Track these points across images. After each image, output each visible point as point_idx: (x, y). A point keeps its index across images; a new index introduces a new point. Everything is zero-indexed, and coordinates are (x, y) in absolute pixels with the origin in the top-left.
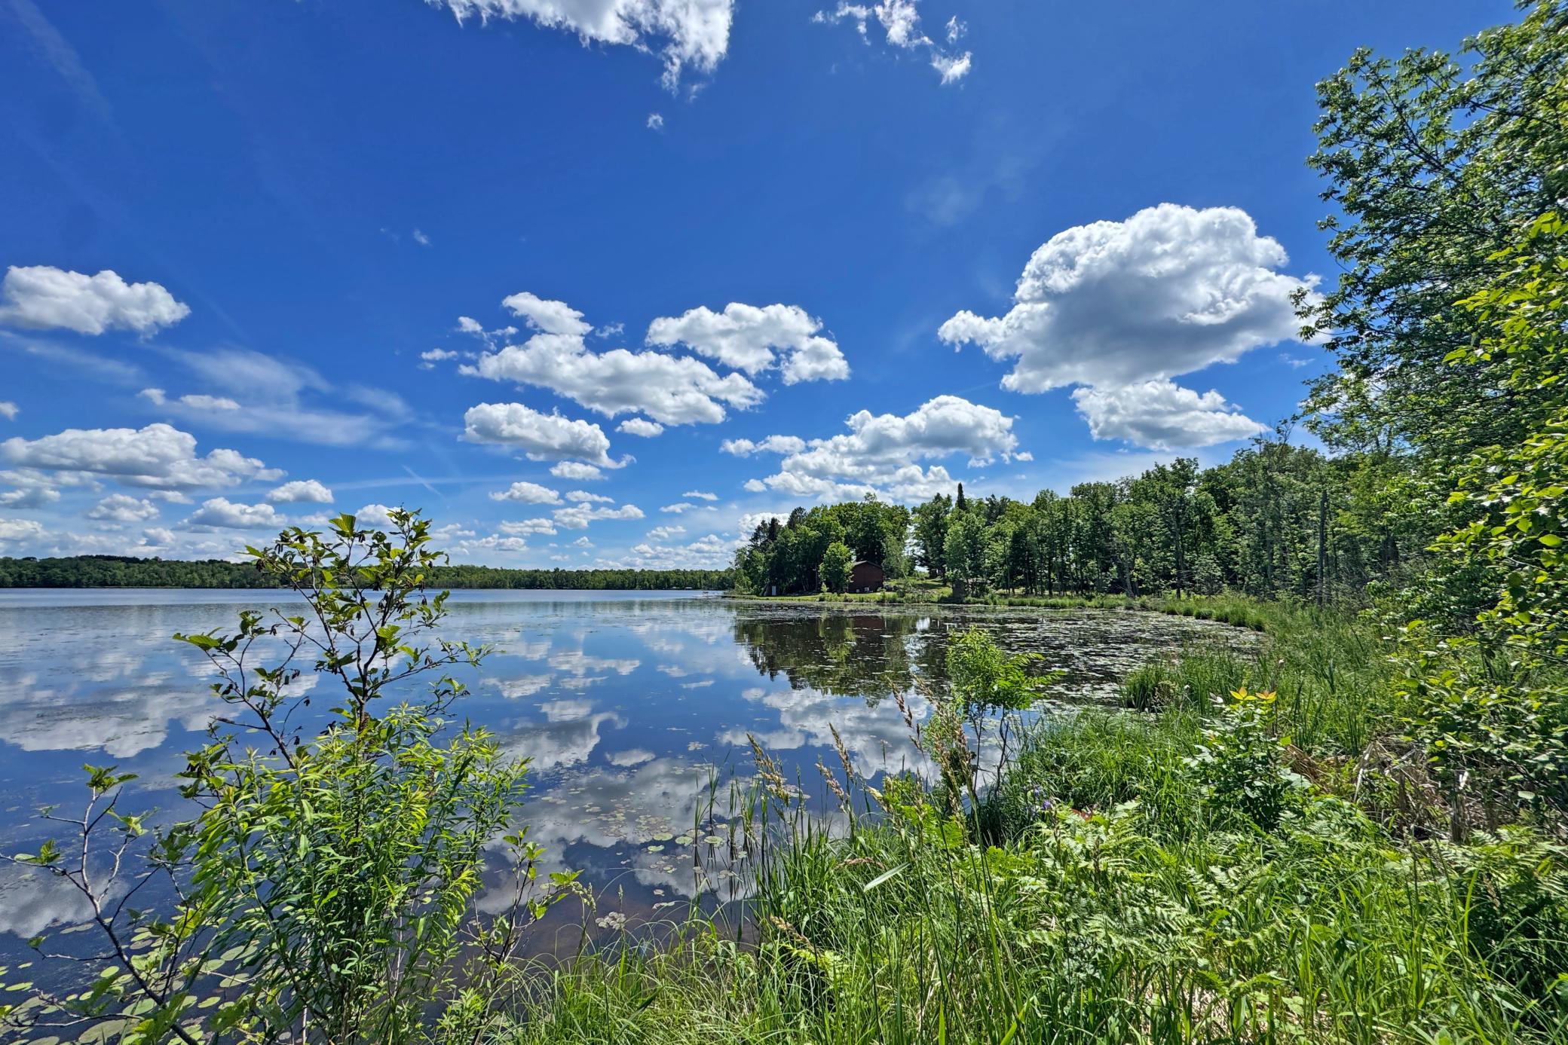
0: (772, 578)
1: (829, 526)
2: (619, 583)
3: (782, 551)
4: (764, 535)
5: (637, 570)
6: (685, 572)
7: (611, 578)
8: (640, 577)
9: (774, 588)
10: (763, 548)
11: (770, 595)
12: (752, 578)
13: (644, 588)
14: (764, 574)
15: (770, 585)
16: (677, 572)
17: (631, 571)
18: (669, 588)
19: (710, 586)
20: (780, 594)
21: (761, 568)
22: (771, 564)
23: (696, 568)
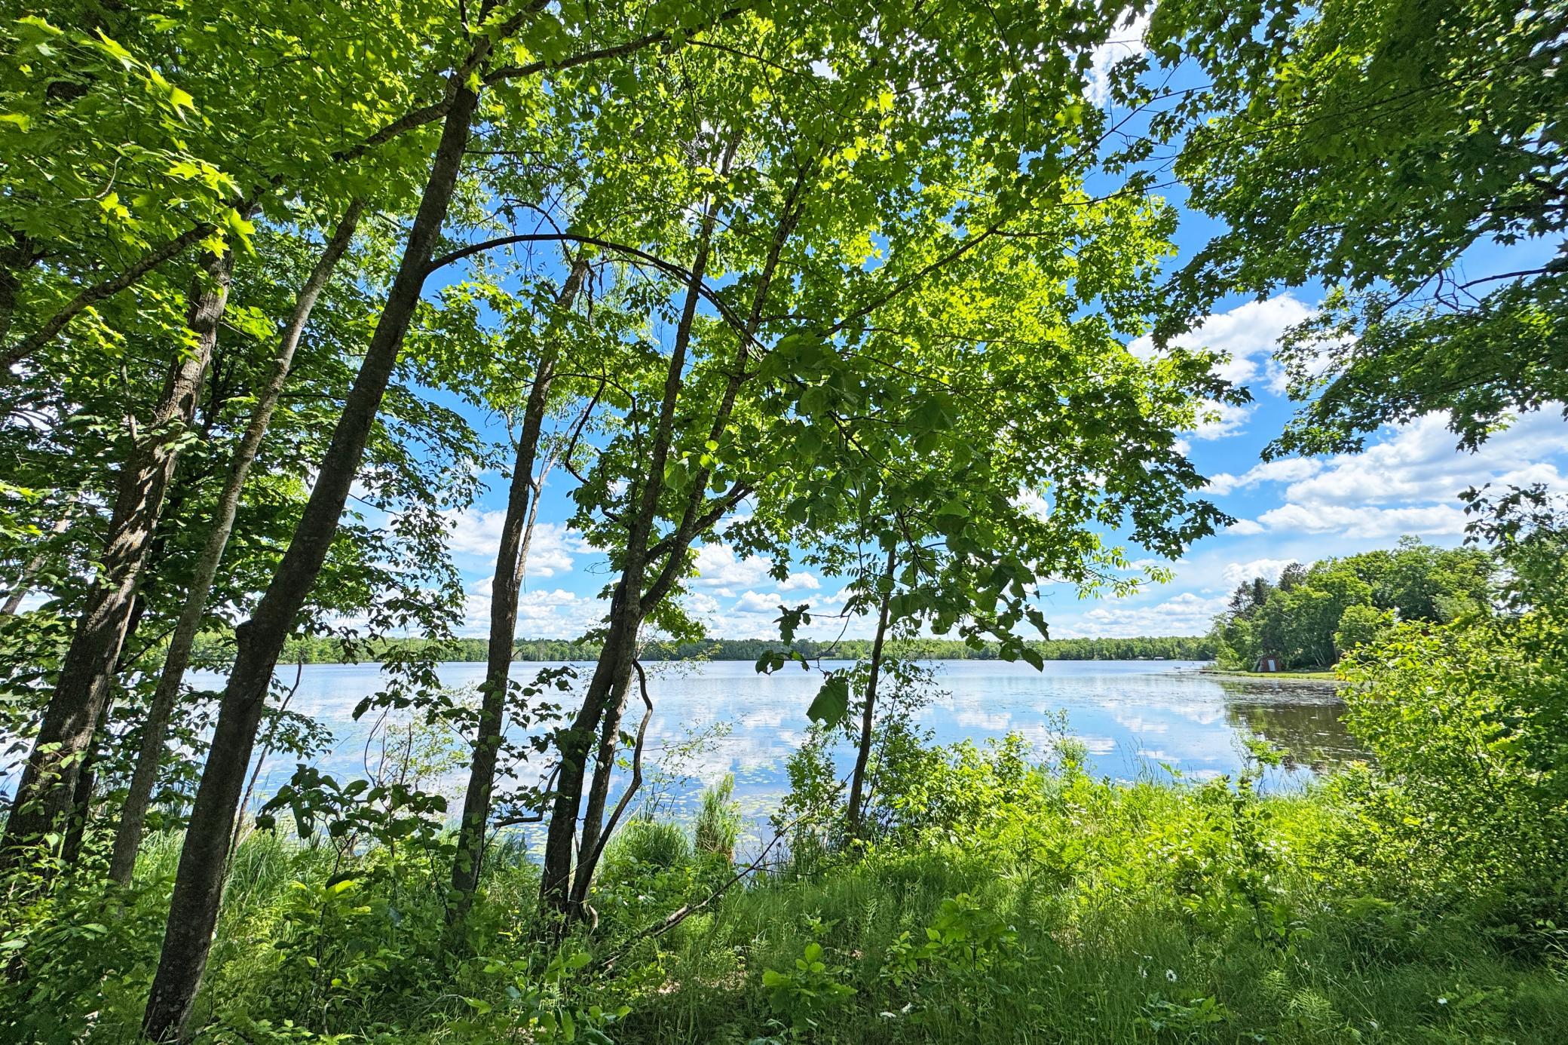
0: (1267, 649)
1: (1343, 585)
2: (1074, 653)
3: (1277, 617)
4: (1247, 600)
5: (1093, 638)
6: (1151, 641)
7: (1064, 648)
8: (1097, 646)
9: (1271, 663)
10: (1249, 614)
11: (1266, 670)
12: (1237, 650)
13: (1103, 658)
14: (1255, 647)
15: (1265, 659)
16: (1142, 640)
17: (1086, 640)
18: (1134, 657)
19: (1187, 656)
20: (1281, 668)
21: (1248, 639)
22: (1262, 633)
23: (1167, 634)
